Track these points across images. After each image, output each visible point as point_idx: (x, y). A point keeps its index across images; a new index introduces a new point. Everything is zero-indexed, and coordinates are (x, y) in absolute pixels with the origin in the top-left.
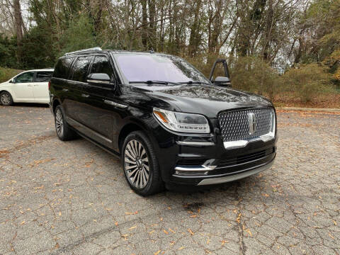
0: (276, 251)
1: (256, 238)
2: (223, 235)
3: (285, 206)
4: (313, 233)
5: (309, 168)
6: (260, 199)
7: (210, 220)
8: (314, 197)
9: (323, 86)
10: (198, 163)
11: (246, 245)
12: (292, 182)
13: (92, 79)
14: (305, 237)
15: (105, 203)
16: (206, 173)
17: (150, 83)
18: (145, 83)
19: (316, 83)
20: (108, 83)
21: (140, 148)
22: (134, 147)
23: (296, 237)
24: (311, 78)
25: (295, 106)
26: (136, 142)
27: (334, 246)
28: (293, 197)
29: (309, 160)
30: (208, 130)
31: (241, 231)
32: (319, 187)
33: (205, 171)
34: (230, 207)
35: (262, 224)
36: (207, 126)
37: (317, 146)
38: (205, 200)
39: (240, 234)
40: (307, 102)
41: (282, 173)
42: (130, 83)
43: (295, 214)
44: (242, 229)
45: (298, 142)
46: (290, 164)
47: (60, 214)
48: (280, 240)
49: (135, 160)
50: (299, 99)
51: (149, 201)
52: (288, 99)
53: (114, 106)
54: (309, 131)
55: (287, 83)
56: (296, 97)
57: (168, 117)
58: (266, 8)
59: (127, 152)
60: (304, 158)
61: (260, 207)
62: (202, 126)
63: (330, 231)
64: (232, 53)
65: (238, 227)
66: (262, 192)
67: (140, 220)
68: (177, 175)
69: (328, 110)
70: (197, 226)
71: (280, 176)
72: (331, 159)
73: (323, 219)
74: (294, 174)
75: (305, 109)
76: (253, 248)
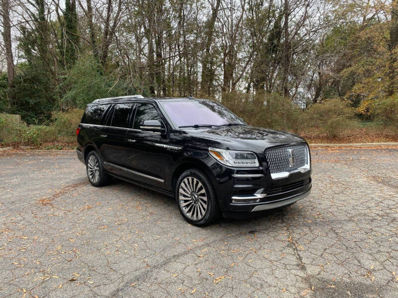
0: (326, 258)
1: (308, 250)
2: (281, 251)
3: (327, 228)
4: (353, 245)
5: (343, 198)
6: (305, 225)
7: (267, 241)
8: (350, 220)
9: (347, 121)
10: (251, 192)
11: (301, 256)
12: (330, 210)
13: (145, 126)
14: (347, 248)
15: (171, 235)
16: (258, 201)
17: (196, 127)
18: (193, 127)
19: (340, 118)
20: (159, 128)
21: (195, 183)
22: (189, 183)
23: (339, 248)
24: (335, 113)
25: (321, 143)
26: (190, 178)
27: (370, 252)
28: (333, 222)
29: (342, 192)
30: (257, 164)
31: (294, 247)
32: (353, 212)
33: (257, 199)
34: (281, 232)
35: (311, 241)
36: (256, 160)
37: (348, 180)
38: (258, 228)
39: (294, 250)
40: (333, 138)
41: (320, 204)
42: (180, 127)
43: (336, 233)
44: (295, 246)
45: (330, 177)
46: (325, 196)
47: (136, 245)
48: (328, 251)
49: (190, 196)
50: (325, 134)
51: (208, 231)
52: (313, 135)
53: (166, 148)
54: (338, 166)
55: (312, 119)
56: (322, 133)
57: (224, 155)
58: (282, 41)
59: (181, 191)
60: (337, 190)
61: (306, 230)
62: (253, 161)
63: (366, 242)
64: (248, 89)
65: (292, 244)
66: (306, 219)
67: (208, 245)
68: (234, 204)
69: (355, 144)
70: (257, 246)
71: (319, 206)
72: (363, 190)
73: (360, 235)
74: (331, 204)
75: (332, 145)
76: (307, 258)
